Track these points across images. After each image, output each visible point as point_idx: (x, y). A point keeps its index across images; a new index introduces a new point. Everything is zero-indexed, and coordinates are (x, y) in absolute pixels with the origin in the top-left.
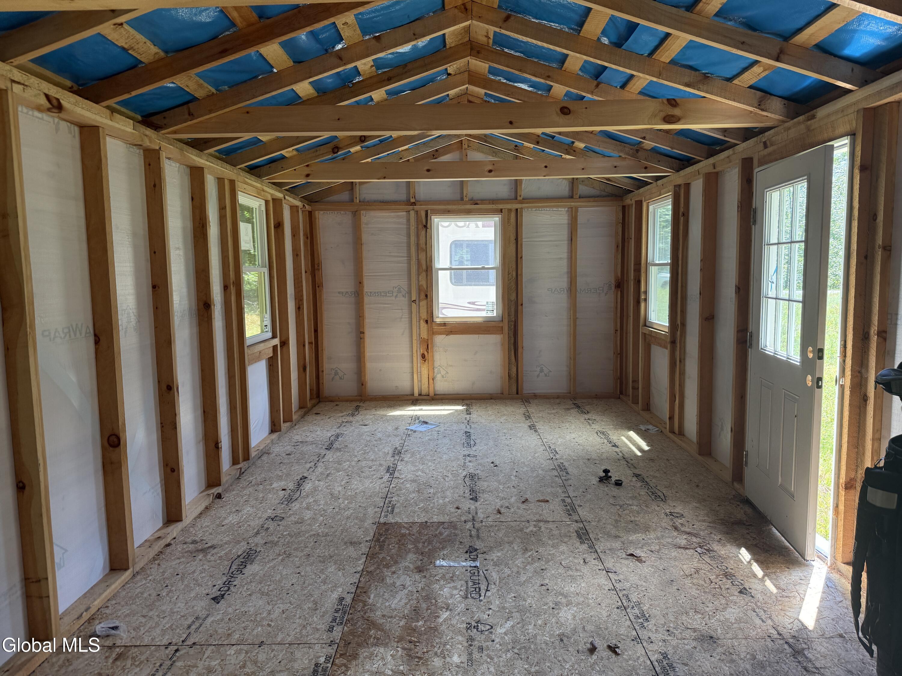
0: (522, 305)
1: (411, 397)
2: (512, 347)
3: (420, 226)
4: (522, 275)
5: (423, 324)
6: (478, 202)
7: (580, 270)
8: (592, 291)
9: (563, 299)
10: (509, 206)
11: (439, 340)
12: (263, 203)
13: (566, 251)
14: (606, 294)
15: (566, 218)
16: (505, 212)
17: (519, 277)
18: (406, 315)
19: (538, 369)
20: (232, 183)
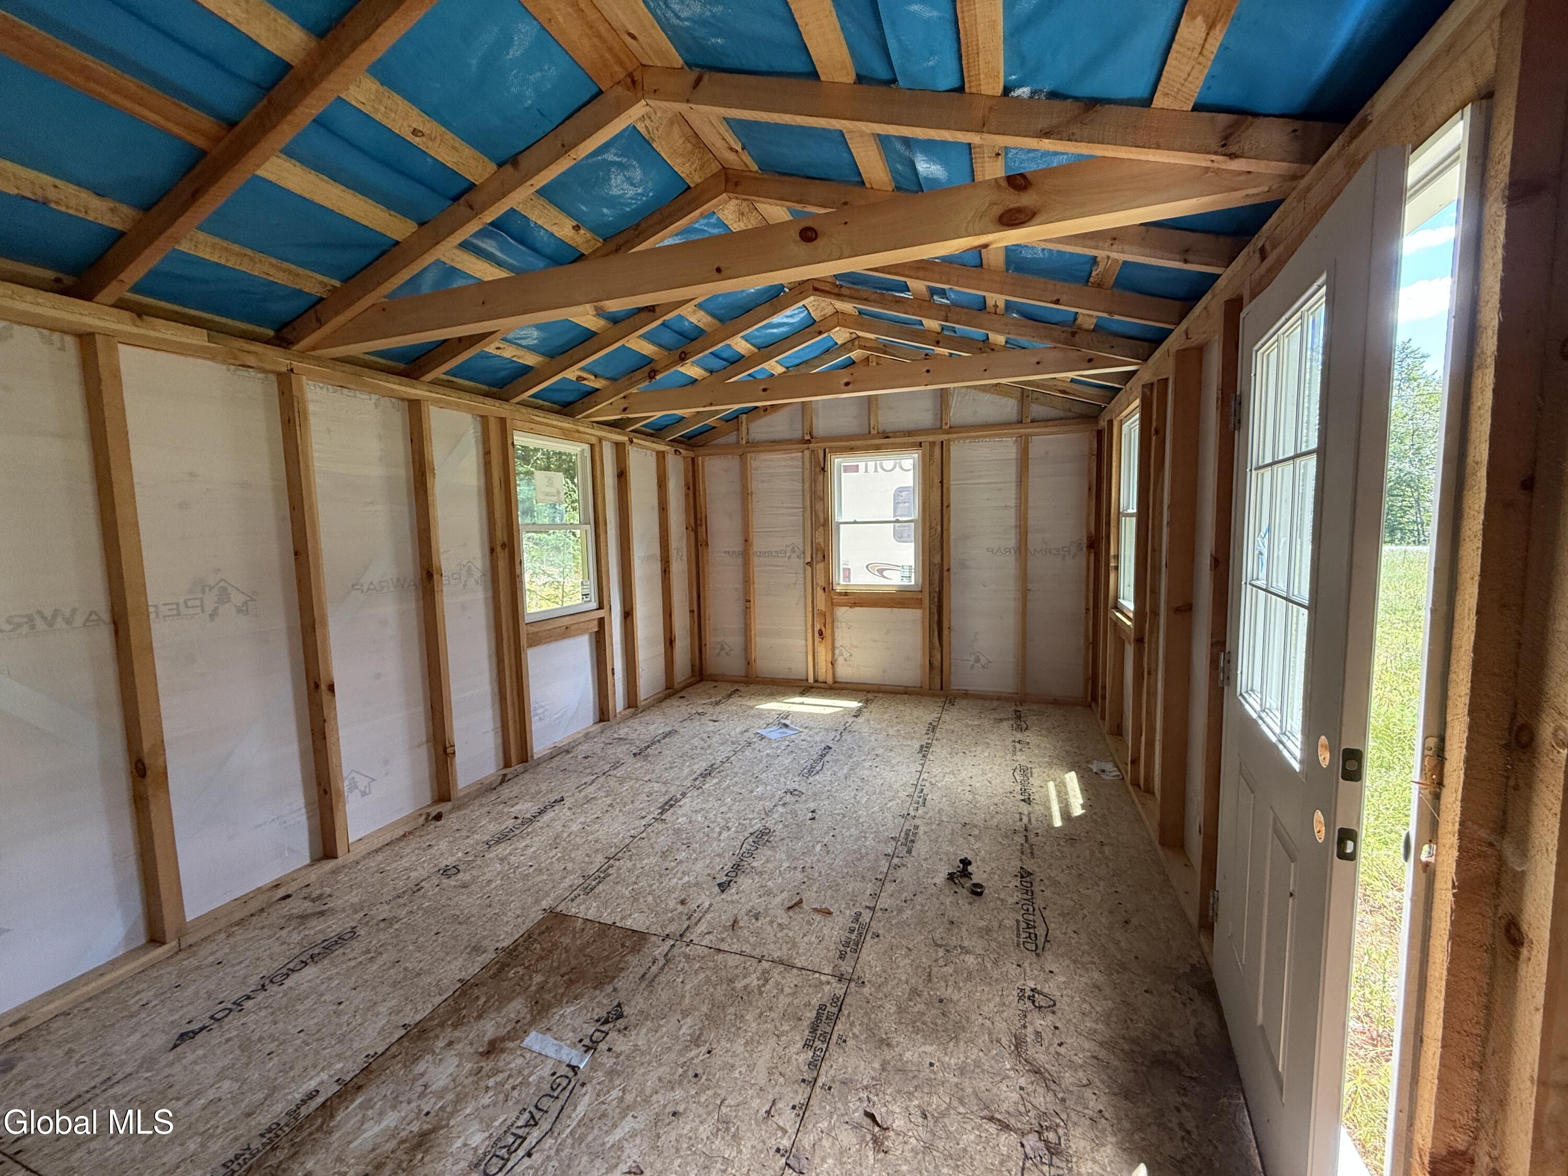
0: (948, 570)
1: (805, 684)
2: (935, 627)
3: (818, 469)
4: (948, 529)
5: (819, 592)
6: (890, 435)
7: (1031, 522)
8: (1053, 551)
9: (1010, 563)
10: (931, 438)
11: (843, 613)
12: (587, 447)
13: (1014, 496)
14: (1074, 557)
15: (1014, 450)
16: (926, 446)
17: (945, 532)
18: (801, 581)
19: (973, 657)
20: (503, 421)
